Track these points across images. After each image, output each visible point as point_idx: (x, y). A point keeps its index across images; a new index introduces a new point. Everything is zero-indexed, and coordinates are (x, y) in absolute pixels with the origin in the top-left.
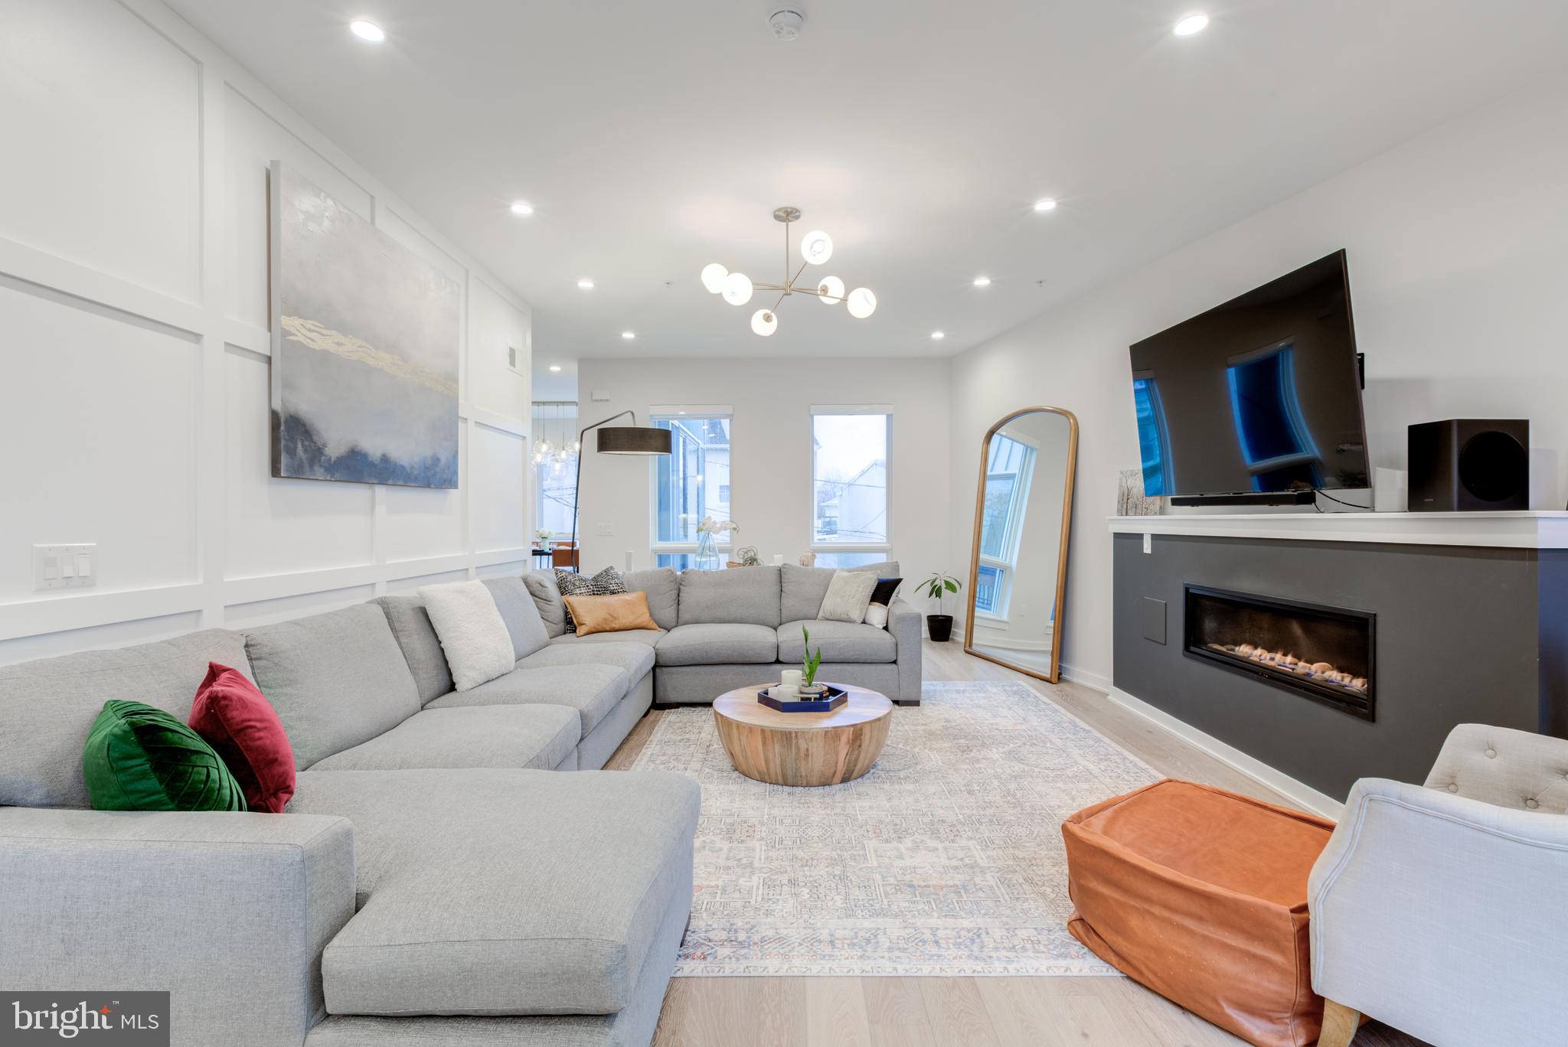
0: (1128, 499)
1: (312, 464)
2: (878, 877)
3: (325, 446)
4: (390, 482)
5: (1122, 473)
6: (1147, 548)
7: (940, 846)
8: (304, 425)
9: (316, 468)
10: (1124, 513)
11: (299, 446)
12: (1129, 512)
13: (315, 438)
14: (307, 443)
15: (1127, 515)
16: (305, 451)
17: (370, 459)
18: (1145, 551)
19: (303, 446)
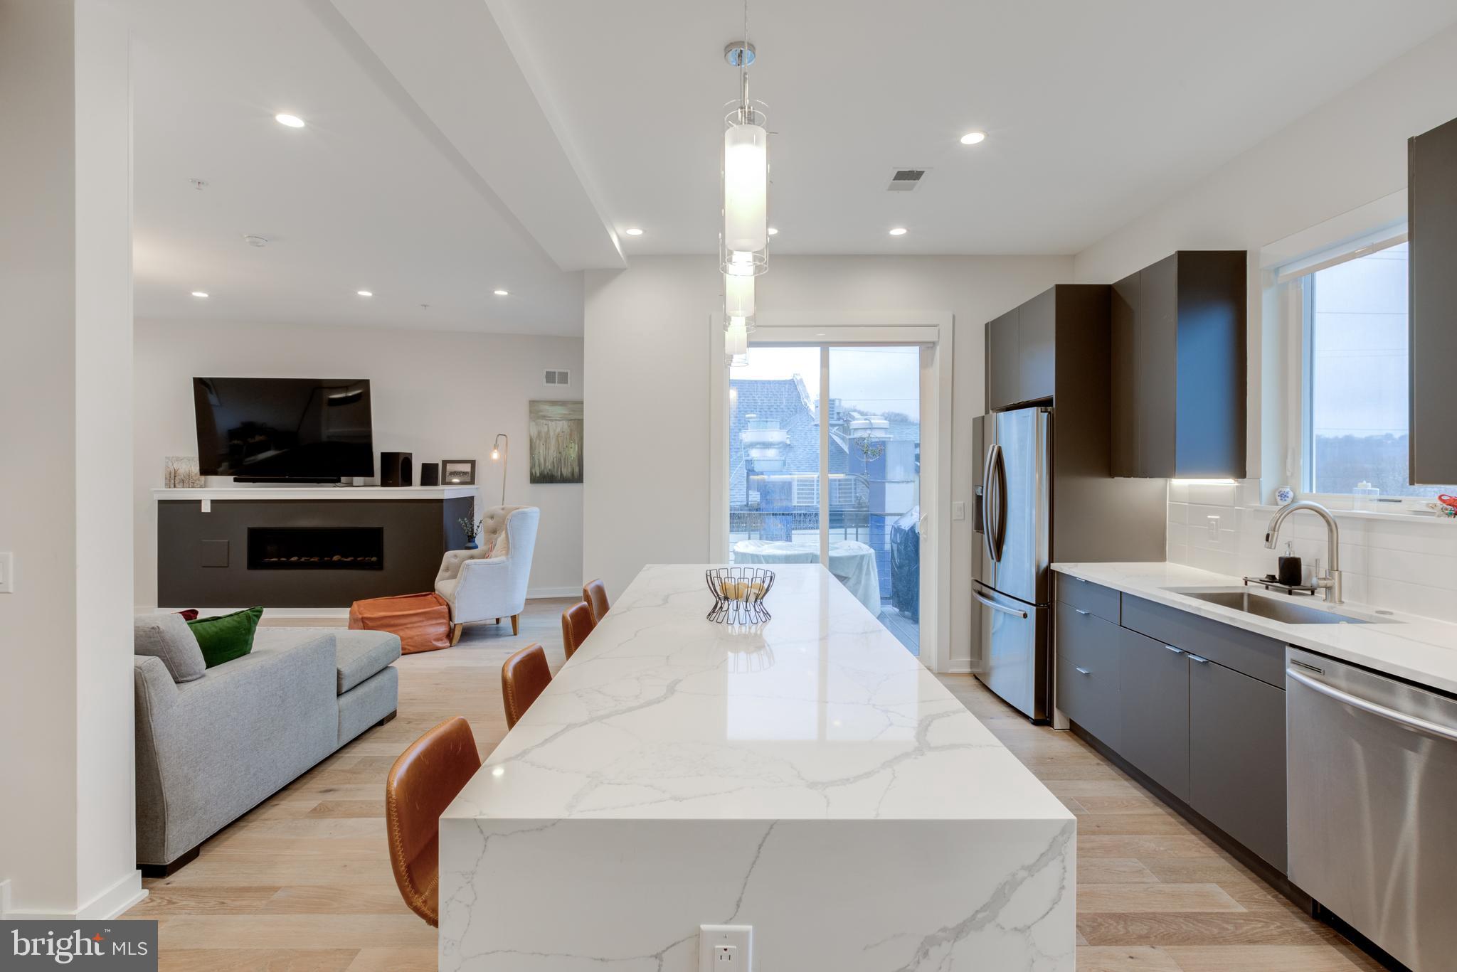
0: (175, 476)
5: (166, 458)
6: (206, 508)
10: (172, 486)
12: (177, 485)
15: (175, 487)
18: (203, 510)
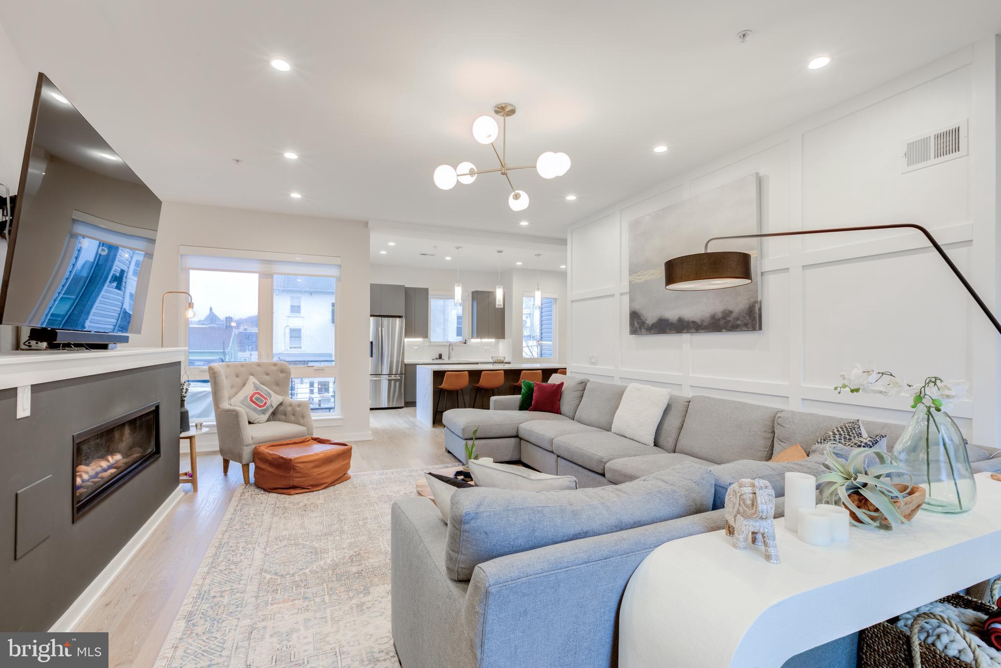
1: (640, 328)
2: (412, 482)
3: (646, 320)
4: (684, 331)
6: (24, 409)
7: (388, 493)
8: (637, 314)
9: (643, 330)
11: (636, 322)
13: (642, 318)
14: (638, 321)
16: (638, 324)
17: (670, 322)
19: (637, 322)
